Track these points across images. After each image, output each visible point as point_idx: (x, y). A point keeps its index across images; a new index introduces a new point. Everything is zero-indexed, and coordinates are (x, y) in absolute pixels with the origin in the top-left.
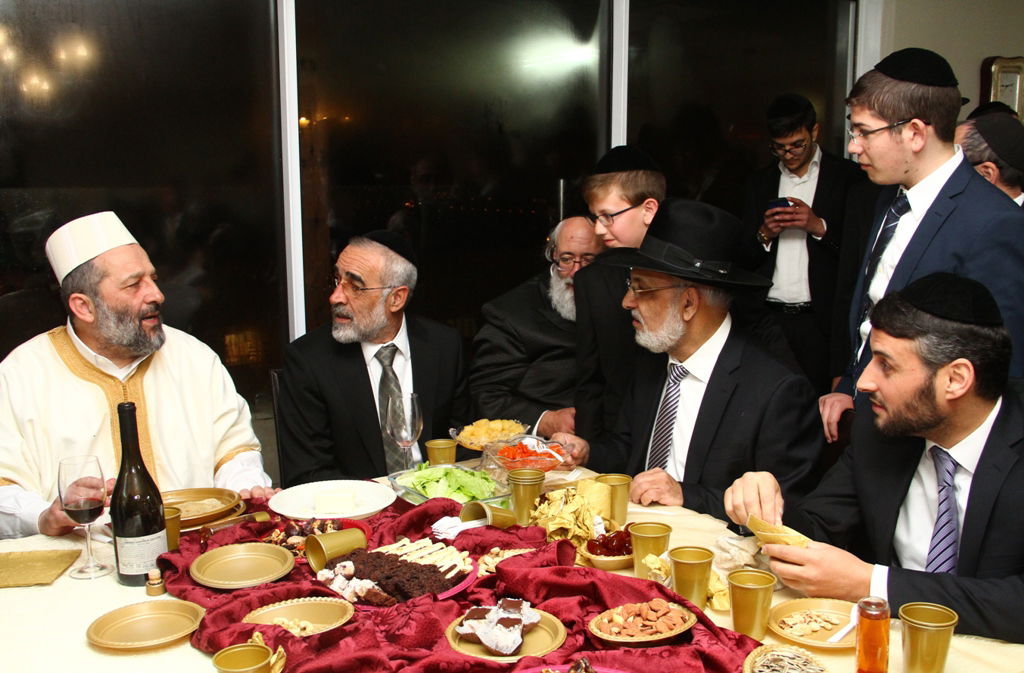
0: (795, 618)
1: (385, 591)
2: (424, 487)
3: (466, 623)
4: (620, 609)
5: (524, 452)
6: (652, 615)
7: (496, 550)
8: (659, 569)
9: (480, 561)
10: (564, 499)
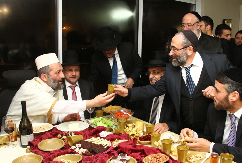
0: (192, 157)
1: (90, 152)
2: (96, 123)
3: (112, 160)
4: (150, 156)
5: (121, 114)
6: (158, 157)
7: (116, 140)
8: (158, 145)
9: (113, 143)
10: (132, 126)
